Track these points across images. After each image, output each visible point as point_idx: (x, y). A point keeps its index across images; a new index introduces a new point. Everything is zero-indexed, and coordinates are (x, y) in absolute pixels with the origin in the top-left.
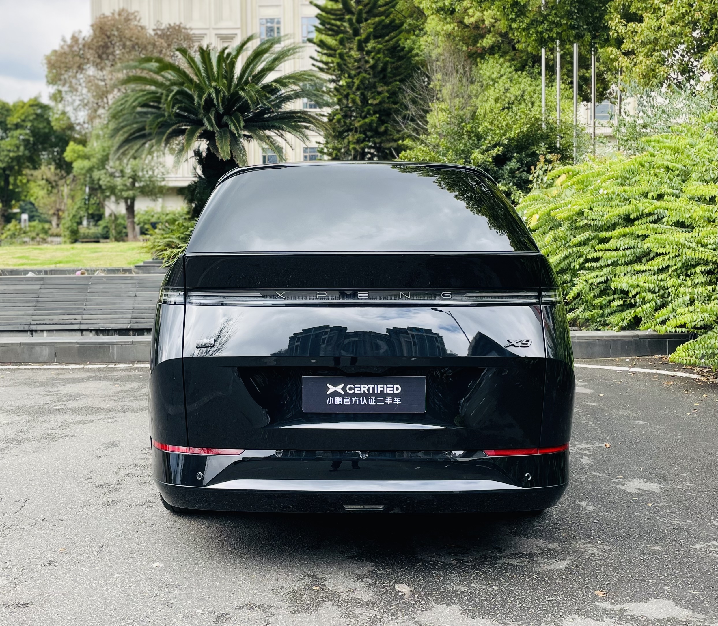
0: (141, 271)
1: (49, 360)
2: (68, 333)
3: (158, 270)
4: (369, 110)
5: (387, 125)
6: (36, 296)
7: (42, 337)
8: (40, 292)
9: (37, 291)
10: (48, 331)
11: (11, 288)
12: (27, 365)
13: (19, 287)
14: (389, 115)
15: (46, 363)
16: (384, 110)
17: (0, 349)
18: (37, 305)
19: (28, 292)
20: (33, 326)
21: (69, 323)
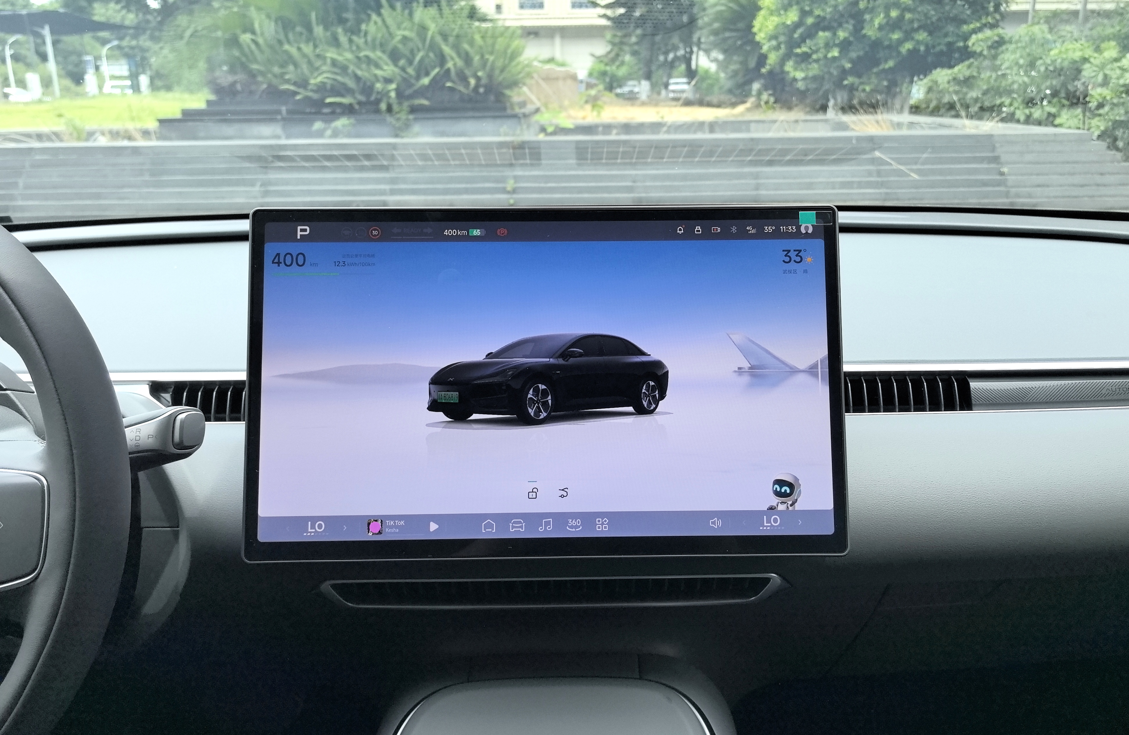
0: (171, 134)
3: (215, 130)
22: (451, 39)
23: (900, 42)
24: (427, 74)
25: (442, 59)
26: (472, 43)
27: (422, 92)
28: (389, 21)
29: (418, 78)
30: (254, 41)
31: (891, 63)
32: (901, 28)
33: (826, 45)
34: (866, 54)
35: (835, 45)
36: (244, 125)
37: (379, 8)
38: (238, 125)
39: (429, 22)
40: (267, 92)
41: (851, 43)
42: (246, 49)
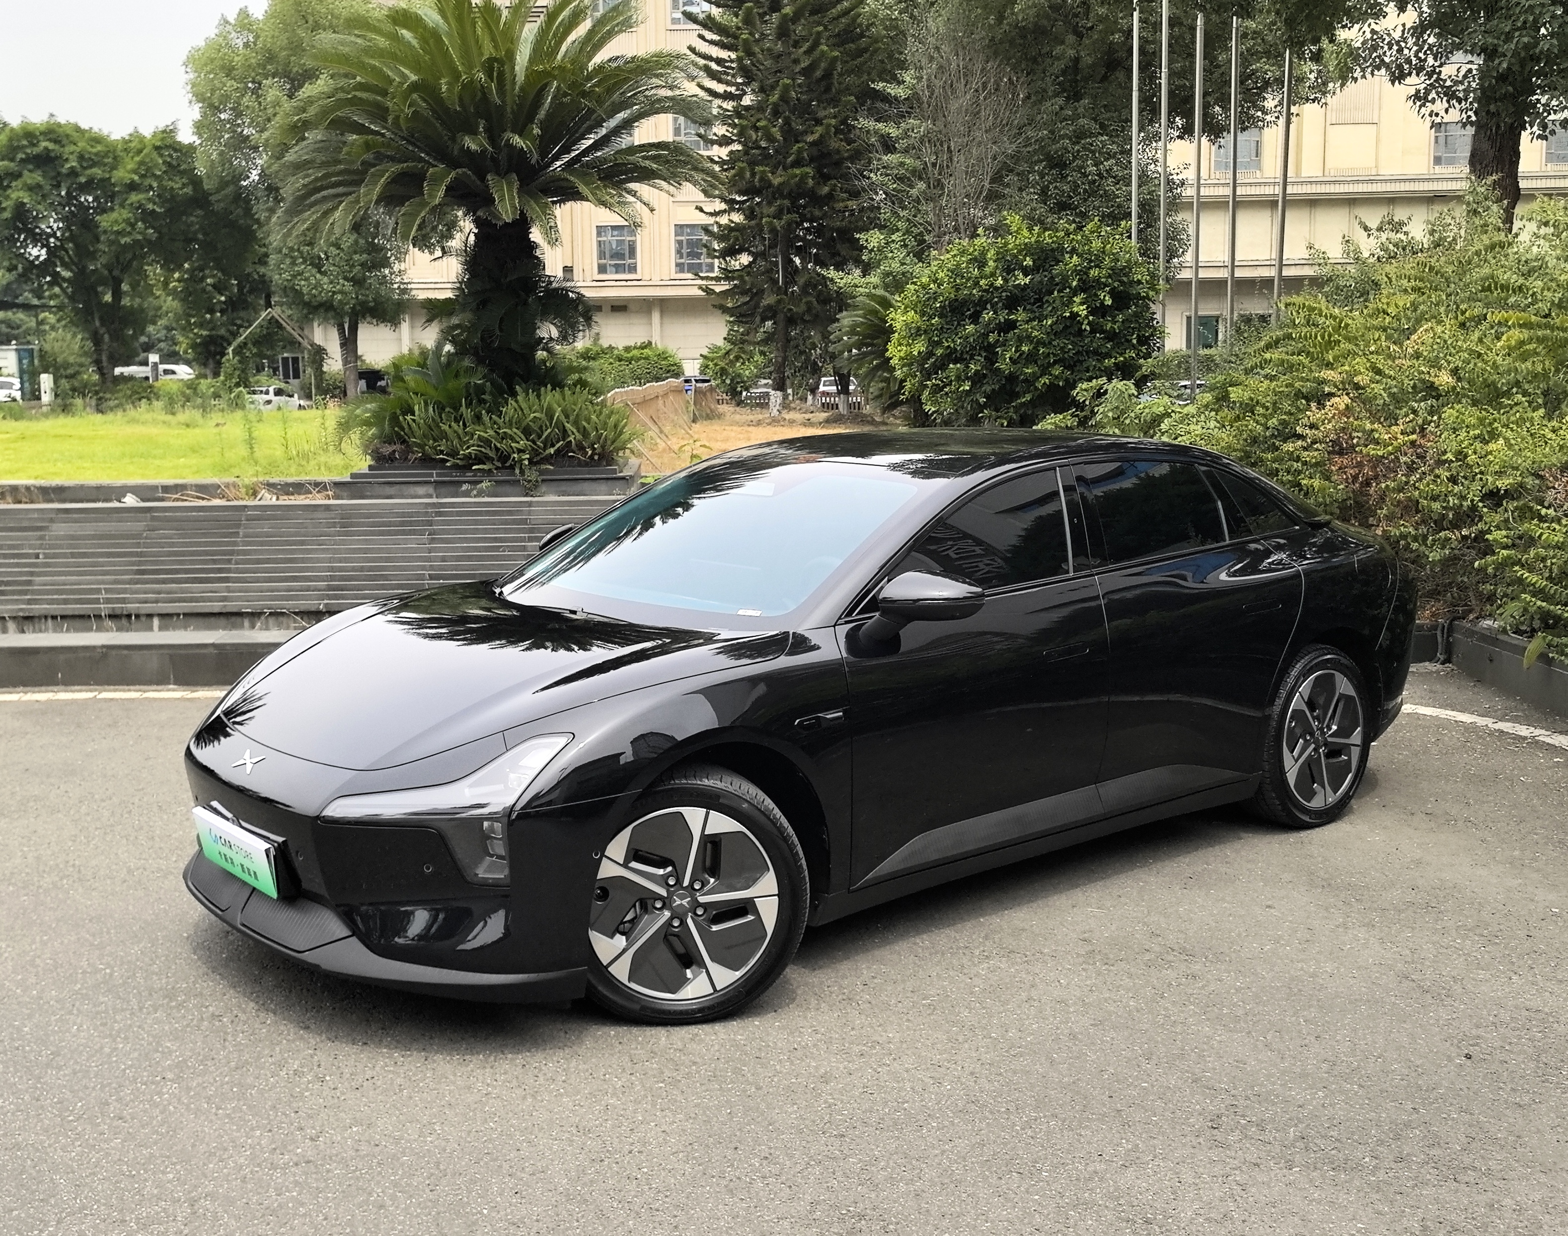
0: (345, 494)
1: (160, 680)
2: (201, 621)
3: (379, 490)
4: (800, 151)
5: (834, 182)
6: (138, 545)
7: (151, 629)
8: (146, 538)
9: (138, 536)
10: (162, 616)
11: (89, 529)
12: (115, 691)
13: (104, 527)
14: (838, 164)
15: (155, 687)
16: (829, 154)
17: (62, 657)
18: (140, 563)
19: (122, 537)
20: (132, 607)
21: (204, 600)
22: (571, 418)
23: (1036, 377)
24: (553, 445)
25: (565, 433)
26: (588, 421)
27: (548, 459)
28: (524, 405)
29: (545, 449)
30: (414, 421)
31: (1028, 397)
32: (1036, 363)
33: (958, 378)
34: (1002, 387)
35: (968, 378)
36: (403, 486)
37: (514, 394)
38: (398, 487)
39: (555, 406)
40: (420, 459)
41: (985, 376)
42: (406, 426)
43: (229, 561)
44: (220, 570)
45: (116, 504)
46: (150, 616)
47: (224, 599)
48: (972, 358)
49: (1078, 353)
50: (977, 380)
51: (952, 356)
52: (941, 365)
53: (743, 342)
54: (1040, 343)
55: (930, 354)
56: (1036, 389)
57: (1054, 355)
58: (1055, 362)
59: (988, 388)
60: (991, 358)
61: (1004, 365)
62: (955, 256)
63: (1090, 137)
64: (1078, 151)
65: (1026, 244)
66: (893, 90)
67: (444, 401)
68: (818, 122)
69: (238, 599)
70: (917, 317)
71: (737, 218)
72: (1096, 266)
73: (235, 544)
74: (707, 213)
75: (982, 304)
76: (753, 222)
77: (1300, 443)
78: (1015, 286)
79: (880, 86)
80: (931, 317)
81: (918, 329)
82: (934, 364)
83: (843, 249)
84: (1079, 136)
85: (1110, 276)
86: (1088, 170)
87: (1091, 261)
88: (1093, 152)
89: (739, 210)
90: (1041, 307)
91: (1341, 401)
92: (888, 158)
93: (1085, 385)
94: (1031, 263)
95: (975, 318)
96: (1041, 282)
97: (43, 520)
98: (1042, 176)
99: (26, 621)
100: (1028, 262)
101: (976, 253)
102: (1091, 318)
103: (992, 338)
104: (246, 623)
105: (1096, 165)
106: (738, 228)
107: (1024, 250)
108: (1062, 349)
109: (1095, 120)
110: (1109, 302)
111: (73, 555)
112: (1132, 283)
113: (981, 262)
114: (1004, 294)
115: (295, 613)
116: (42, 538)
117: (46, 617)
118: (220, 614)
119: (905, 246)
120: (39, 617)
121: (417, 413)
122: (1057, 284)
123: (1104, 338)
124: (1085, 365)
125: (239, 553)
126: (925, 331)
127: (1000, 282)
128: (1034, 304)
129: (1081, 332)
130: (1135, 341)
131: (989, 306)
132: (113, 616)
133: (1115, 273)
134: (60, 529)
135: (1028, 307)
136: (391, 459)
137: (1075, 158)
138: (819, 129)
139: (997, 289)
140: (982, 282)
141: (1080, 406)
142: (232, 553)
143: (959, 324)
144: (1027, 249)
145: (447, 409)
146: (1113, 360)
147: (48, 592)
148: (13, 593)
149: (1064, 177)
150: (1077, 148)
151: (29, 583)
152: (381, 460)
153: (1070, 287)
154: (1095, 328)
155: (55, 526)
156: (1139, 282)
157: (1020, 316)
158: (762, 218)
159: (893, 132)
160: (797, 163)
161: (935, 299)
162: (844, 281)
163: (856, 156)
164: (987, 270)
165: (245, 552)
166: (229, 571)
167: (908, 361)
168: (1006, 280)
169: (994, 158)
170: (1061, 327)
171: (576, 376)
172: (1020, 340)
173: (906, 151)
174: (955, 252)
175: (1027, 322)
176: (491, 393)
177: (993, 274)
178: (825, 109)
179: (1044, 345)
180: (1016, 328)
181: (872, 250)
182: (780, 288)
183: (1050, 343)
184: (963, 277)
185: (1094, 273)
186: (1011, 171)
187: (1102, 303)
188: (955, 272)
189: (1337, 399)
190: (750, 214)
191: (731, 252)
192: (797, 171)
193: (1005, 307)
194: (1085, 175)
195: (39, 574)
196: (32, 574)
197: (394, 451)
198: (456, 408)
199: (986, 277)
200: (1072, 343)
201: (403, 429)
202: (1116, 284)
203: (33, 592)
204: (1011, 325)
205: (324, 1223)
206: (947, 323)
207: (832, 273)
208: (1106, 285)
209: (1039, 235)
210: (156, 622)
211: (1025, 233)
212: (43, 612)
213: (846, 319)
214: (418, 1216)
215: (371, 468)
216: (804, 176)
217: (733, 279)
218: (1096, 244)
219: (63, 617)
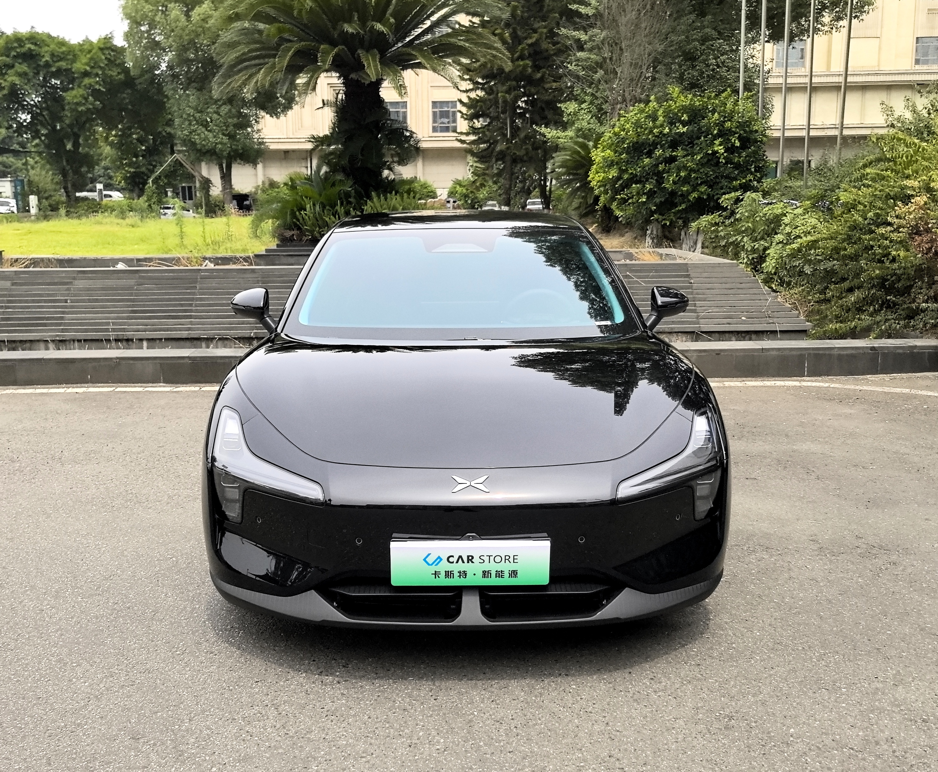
0: (262, 262)
1: (154, 380)
2: (174, 343)
3: (284, 260)
4: (523, 49)
5: (544, 70)
6: (131, 295)
7: (142, 348)
8: (136, 290)
9: (130, 288)
10: (148, 340)
11: (99, 284)
12: (126, 387)
13: (109, 283)
14: (547, 58)
15: (151, 385)
16: (541, 52)
17: (90, 365)
18: (133, 306)
19: (122, 289)
20: (129, 334)
21: (176, 330)
23: (689, 193)
28: (378, 205)
30: (306, 214)
31: (683, 206)
32: (689, 183)
33: (638, 193)
34: (666, 200)
35: (644, 194)
36: (300, 257)
37: (370, 198)
38: (296, 258)
39: (398, 205)
40: (310, 240)
41: (655, 192)
42: (301, 219)
43: (191, 305)
44: (186, 311)
45: (112, 268)
46: (141, 340)
47: (189, 329)
48: (647, 180)
49: (717, 177)
50: (651, 194)
51: (634, 179)
52: (627, 185)
53: (484, 174)
54: (692, 170)
55: (619, 178)
56: (689, 201)
57: (701, 178)
58: (701, 184)
59: (657, 200)
60: (660, 181)
61: (668, 185)
62: (636, 114)
63: (711, 40)
64: (704, 50)
65: (683, 106)
66: (583, 10)
67: (325, 202)
68: (535, 31)
69: (198, 329)
70: (612, 153)
71: (481, 93)
72: (729, 120)
73: (194, 294)
74: (461, 91)
75: (655, 145)
76: (491, 97)
77: (889, 228)
78: (676, 133)
79: (574, 7)
80: (621, 154)
81: (612, 161)
82: (621, 185)
83: (549, 114)
84: (704, 40)
85: (737, 128)
86: (710, 62)
87: (725, 117)
88: (714, 50)
89: (482, 89)
90: (692, 147)
91: (922, 199)
92: (580, 54)
93: (727, 196)
94: (687, 118)
95: (650, 154)
96: (692, 131)
97: (69, 278)
98: (680, 66)
99: (61, 343)
100: (685, 117)
101: (650, 112)
102: (725, 154)
103: (661, 167)
104: (204, 345)
105: (715, 59)
106: (481, 100)
107: (681, 110)
108: (706, 174)
109: (715, 29)
110: (738, 144)
111: (90, 301)
112: (751, 132)
113: (654, 118)
114: (669, 138)
115: (234, 338)
116: (68, 289)
117: (74, 341)
118: (187, 339)
119: (590, 112)
120: (69, 341)
121: (308, 209)
122: (703, 133)
123: (733, 168)
124: (720, 185)
125: (198, 299)
126: (617, 163)
127: (667, 130)
128: (687, 145)
129: (718, 163)
130: (753, 170)
131: (659, 146)
132: (117, 340)
133: (741, 125)
134: (80, 284)
135: (684, 147)
136: (291, 239)
137: (702, 54)
138: (536, 36)
139: (664, 135)
140: (655, 131)
141: (725, 209)
142: (192, 299)
143: (638, 158)
144: (684, 109)
145: (327, 207)
146: (739, 182)
147: (74, 324)
148: (52, 325)
149: (694, 67)
150: (703, 47)
151: (62, 318)
152: (284, 241)
153: (711, 134)
154: (728, 161)
155: (76, 282)
156: (756, 131)
157: (680, 152)
158: (498, 93)
159: (584, 37)
160: (521, 58)
161: (624, 143)
162: (551, 134)
163: (560, 52)
164: (658, 123)
165: (201, 299)
166: (191, 311)
167: (603, 183)
168: (670, 130)
169: (649, 55)
170: (706, 160)
171: (407, 187)
172: (679, 170)
173: (591, 50)
174: (636, 112)
175: (684, 157)
176: (355, 198)
177: (662, 126)
178: (539, 22)
179: (695, 171)
180: (676, 161)
181: (570, 114)
182: (508, 139)
183: (698, 170)
184: (642, 128)
185: (728, 124)
186: (660, 63)
187: (733, 145)
188: (637, 124)
189: (918, 198)
190: (490, 91)
191: (476, 116)
192: (521, 63)
193: (670, 147)
194: (708, 66)
195: (68, 313)
196: (63, 313)
197: (293, 235)
198: (333, 206)
199: (657, 128)
200: (713, 171)
201: (298, 220)
202: (742, 132)
203: (65, 324)
204: (672, 160)
205: (370, 720)
206: (631, 158)
207: (543, 130)
208: (735, 133)
209: (691, 100)
210: (145, 344)
211: (682, 98)
212: (73, 338)
213: (559, 158)
214: (431, 716)
215: (278, 246)
216: (525, 67)
217: (479, 134)
218: (729, 106)
219: (85, 340)
